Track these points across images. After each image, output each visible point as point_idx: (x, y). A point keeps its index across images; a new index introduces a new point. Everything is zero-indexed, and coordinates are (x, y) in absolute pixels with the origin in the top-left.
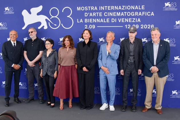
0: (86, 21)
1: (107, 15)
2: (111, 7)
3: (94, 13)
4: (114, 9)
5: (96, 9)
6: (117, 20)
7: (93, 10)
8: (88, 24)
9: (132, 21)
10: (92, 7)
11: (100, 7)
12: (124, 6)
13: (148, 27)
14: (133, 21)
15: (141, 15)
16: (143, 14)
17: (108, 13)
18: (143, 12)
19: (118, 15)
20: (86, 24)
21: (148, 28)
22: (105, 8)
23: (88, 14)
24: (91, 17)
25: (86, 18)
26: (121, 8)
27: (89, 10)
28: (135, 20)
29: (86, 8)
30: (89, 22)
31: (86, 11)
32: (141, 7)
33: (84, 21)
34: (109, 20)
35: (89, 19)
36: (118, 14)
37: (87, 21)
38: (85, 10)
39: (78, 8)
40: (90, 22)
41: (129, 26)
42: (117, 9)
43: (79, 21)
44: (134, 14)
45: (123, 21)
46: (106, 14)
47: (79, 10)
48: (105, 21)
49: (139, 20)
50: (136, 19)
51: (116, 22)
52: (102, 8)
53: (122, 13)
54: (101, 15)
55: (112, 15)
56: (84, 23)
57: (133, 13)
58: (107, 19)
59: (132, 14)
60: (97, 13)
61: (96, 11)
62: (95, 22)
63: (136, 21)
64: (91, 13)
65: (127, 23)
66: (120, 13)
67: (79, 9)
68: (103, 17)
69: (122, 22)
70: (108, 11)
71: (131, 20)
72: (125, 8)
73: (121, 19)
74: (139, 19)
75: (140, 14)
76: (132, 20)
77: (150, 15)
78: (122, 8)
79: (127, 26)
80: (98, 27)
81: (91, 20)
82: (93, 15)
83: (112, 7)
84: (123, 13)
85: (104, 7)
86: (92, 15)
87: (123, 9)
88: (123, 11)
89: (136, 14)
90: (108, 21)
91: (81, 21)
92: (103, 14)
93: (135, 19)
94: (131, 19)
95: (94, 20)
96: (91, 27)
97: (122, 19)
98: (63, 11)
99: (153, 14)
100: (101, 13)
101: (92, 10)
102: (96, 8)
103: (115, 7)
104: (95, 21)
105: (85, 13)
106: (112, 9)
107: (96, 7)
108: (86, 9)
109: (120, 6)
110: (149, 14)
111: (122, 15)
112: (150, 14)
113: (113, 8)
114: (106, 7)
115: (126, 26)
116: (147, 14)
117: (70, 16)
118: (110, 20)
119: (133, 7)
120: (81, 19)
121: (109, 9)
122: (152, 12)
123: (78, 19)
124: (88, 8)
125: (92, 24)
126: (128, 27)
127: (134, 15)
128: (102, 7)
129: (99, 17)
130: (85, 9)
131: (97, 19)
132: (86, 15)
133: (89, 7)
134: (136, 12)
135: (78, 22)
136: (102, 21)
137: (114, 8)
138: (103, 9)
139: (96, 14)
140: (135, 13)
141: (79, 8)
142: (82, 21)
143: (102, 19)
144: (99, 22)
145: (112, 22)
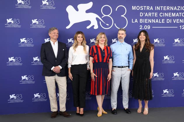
0: (141, 22)
1: (162, 16)
2: (166, 8)
3: (149, 13)
4: (169, 10)
6: (172, 21)
7: (149, 9)
8: (143, 24)
10: (147, 7)
11: (156, 7)
12: (179, 7)
17: (163, 14)
20: (141, 24)
22: (161, 8)
23: (143, 14)
24: (147, 17)
25: (141, 18)
26: (176, 9)
27: (145, 9)
29: (142, 7)
30: (144, 22)
31: (141, 11)
33: (139, 21)
35: (144, 20)
36: (174, 15)
37: (142, 21)
38: (141, 9)
39: (133, 7)
40: (146, 22)
42: (173, 9)
43: (134, 21)
45: (178, 22)
47: (134, 9)
48: (160, 22)
52: (158, 8)
53: (177, 13)
54: (156, 15)
55: (167, 16)
56: (139, 24)
58: (162, 20)
60: (153, 13)
61: (151, 11)
62: (151, 22)
64: (146, 13)
65: (182, 24)
66: (175, 13)
67: (134, 8)
68: (158, 18)
70: (163, 11)
72: (180, 9)
73: (176, 20)
78: (177, 9)
80: (153, 27)
81: (146, 20)
83: (167, 7)
85: (159, 7)
86: (147, 15)
87: (178, 10)
88: (179, 12)
90: (163, 22)
91: (135, 21)
92: (158, 15)
95: (149, 20)
96: (146, 27)
97: (177, 20)
98: (116, 10)
101: (147, 9)
102: (152, 8)
103: (171, 7)
105: (141, 13)
106: (167, 10)
107: (152, 7)
108: (142, 9)
109: (175, 7)
111: (177, 15)
113: (169, 8)
114: (162, 7)
115: (181, 26)
117: (124, 16)
118: (165, 21)
120: (136, 19)
121: (165, 9)
123: (132, 19)
124: (144, 8)
125: (147, 24)
126: (182, 28)
128: (157, 7)
129: (154, 18)
130: (140, 8)
131: (153, 20)
132: (141, 15)
133: (145, 7)
135: (132, 22)
136: (158, 22)
137: (170, 9)
138: (159, 9)
139: (152, 14)
142: (137, 21)
143: (157, 20)
144: (154, 22)
145: (167, 22)
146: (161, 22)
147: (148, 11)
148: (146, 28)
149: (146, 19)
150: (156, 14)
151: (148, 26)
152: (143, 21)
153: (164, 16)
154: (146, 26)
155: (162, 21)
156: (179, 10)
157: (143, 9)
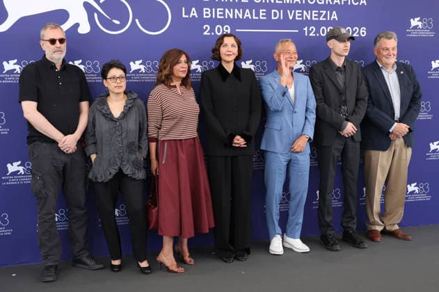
0: (207, 15)
1: (260, 1)
8: (213, 22)
9: (319, 17)
13: (353, 33)
14: (321, 19)
15: (339, 3)
19: (288, 2)
20: (207, 21)
24: (220, 4)
25: (206, 5)
28: (326, 16)
30: (214, 17)
33: (200, 12)
34: (264, 14)
35: (214, 10)
37: (209, 13)
40: (218, 17)
41: (312, 29)
43: (188, 13)
45: (299, 17)
48: (256, 16)
49: (335, 16)
50: (329, 12)
51: (282, 18)
55: (273, 1)
56: (201, 21)
58: (261, 11)
62: (231, 16)
63: (328, 19)
65: (309, 23)
68: (251, 5)
69: (297, 18)
71: (317, 15)
73: (293, 11)
74: (334, 12)
76: (320, 14)
77: (357, 3)
79: (308, 29)
81: (220, 11)
90: (263, 16)
91: (192, 14)
93: (327, 13)
94: (317, 11)
95: (227, 10)
99: (363, 1)
104: (229, 13)
115: (306, 29)
118: (268, 14)
120: (194, 9)
123: (184, 9)
125: (223, 22)
126: (309, 32)
127: (323, 3)
129: (240, 5)
131: (236, 11)
135: (184, 16)
136: (249, 16)
142: (195, 14)
143: (247, 10)
144: (241, 16)
145: (273, 18)
146: (259, 16)
148: (219, 32)
149: (218, 9)
151: (225, 26)
152: (212, 13)
153: (264, 1)
154: (219, 28)
155: (261, 14)
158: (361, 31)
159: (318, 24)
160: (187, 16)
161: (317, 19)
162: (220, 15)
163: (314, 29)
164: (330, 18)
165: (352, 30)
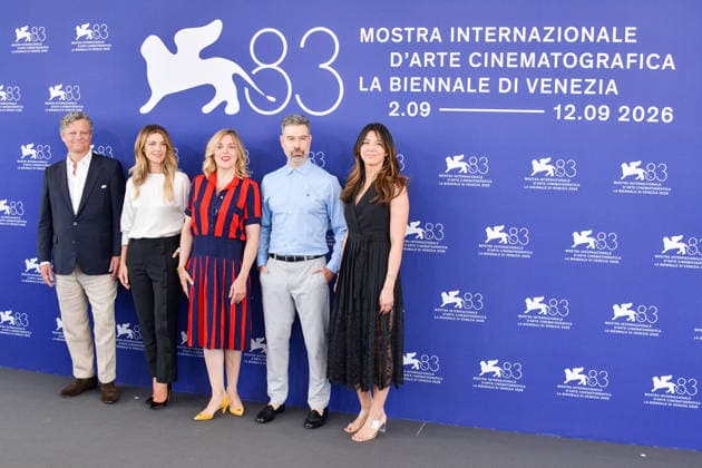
0: (395, 87)
1: (479, 64)
2: (497, 32)
3: (426, 54)
4: (508, 40)
5: (439, 37)
6: (523, 86)
7: (426, 40)
8: (404, 98)
9: (583, 89)
10: (419, 29)
11: (452, 30)
12: (552, 29)
13: (647, 116)
14: (587, 92)
15: (622, 67)
16: (629, 61)
17: (483, 56)
18: (629, 55)
19: (527, 65)
20: (395, 96)
21: (650, 120)
22: (472, 34)
23: (404, 56)
24: (416, 71)
25: (395, 72)
26: (538, 37)
27: (409, 40)
28: (595, 88)
29: (397, 32)
30: (406, 89)
32: (621, 35)
33: (385, 84)
34: (487, 85)
35: (406, 79)
36: (528, 60)
37: (398, 84)
38: (393, 40)
39: (363, 31)
40: (412, 90)
41: (570, 109)
42: (523, 39)
43: (367, 84)
44: (591, 62)
45: (546, 89)
46: (475, 58)
47: (367, 40)
48: (472, 88)
49: (612, 87)
50: (601, 81)
51: (516, 91)
52: (463, 34)
53: (544, 55)
54: (454, 63)
55: (501, 65)
56: (386, 95)
57: (587, 57)
58: (481, 80)
59: (584, 61)
60: (442, 54)
61: (434, 47)
62: (433, 89)
63: (601, 92)
64: (416, 55)
65: (564, 99)
66: (533, 55)
67: (366, 35)
68: (465, 72)
70: (484, 47)
71: (579, 86)
72: (554, 35)
73: (537, 80)
74: (612, 82)
75: (617, 61)
76: (585, 85)
77: (658, 66)
78: (542, 37)
79: (562, 108)
80: (442, 110)
81: (415, 81)
82: (422, 62)
83: (501, 29)
84: (548, 55)
85: (468, 29)
86: (418, 62)
87: (545, 40)
88: (549, 48)
89: (599, 61)
90: (484, 88)
91: (373, 86)
92: (463, 60)
93: (597, 83)
94: (580, 80)
95: (426, 80)
96: (412, 109)
97: (543, 80)
98: (302, 45)
99: (669, 62)
100: (458, 54)
101: (418, 40)
102: (436, 35)
103: (516, 30)
104: (429, 85)
105: (393, 54)
106: (500, 40)
107: (436, 30)
108: (397, 38)
109: (535, 29)
110: (654, 61)
111: (541, 63)
112: (661, 62)
113: (506, 35)
114: (477, 29)
115: (558, 108)
116: (647, 61)
117: (330, 66)
118: (493, 85)
119: (587, 34)
120: (376, 79)
121: (490, 37)
122: (669, 57)
123: (361, 79)
124: (405, 34)
125: (419, 98)
126: (564, 113)
127: (591, 66)
128: (460, 30)
129: (446, 72)
130: (391, 36)
131: (441, 80)
132: (396, 62)
133: (409, 30)
134: (599, 55)
135: (362, 89)
136: (461, 87)
137: (511, 36)
138: (467, 39)
139: (438, 58)
140: (595, 59)
141: (367, 33)
142: (378, 87)
143: (459, 80)
144: (448, 89)
145: (501, 91)
146: (478, 90)
147: (422, 48)
149: (412, 79)
150: (454, 57)
151: (423, 104)
152: (402, 83)
153: (486, 65)
154: (413, 106)
155: (481, 85)
156: (552, 40)
157: (401, 36)
158: (664, 114)
159: (580, 102)
160: (366, 89)
161: (580, 92)
162: (415, 87)
163: (574, 108)
164: (604, 91)
165: (646, 110)
